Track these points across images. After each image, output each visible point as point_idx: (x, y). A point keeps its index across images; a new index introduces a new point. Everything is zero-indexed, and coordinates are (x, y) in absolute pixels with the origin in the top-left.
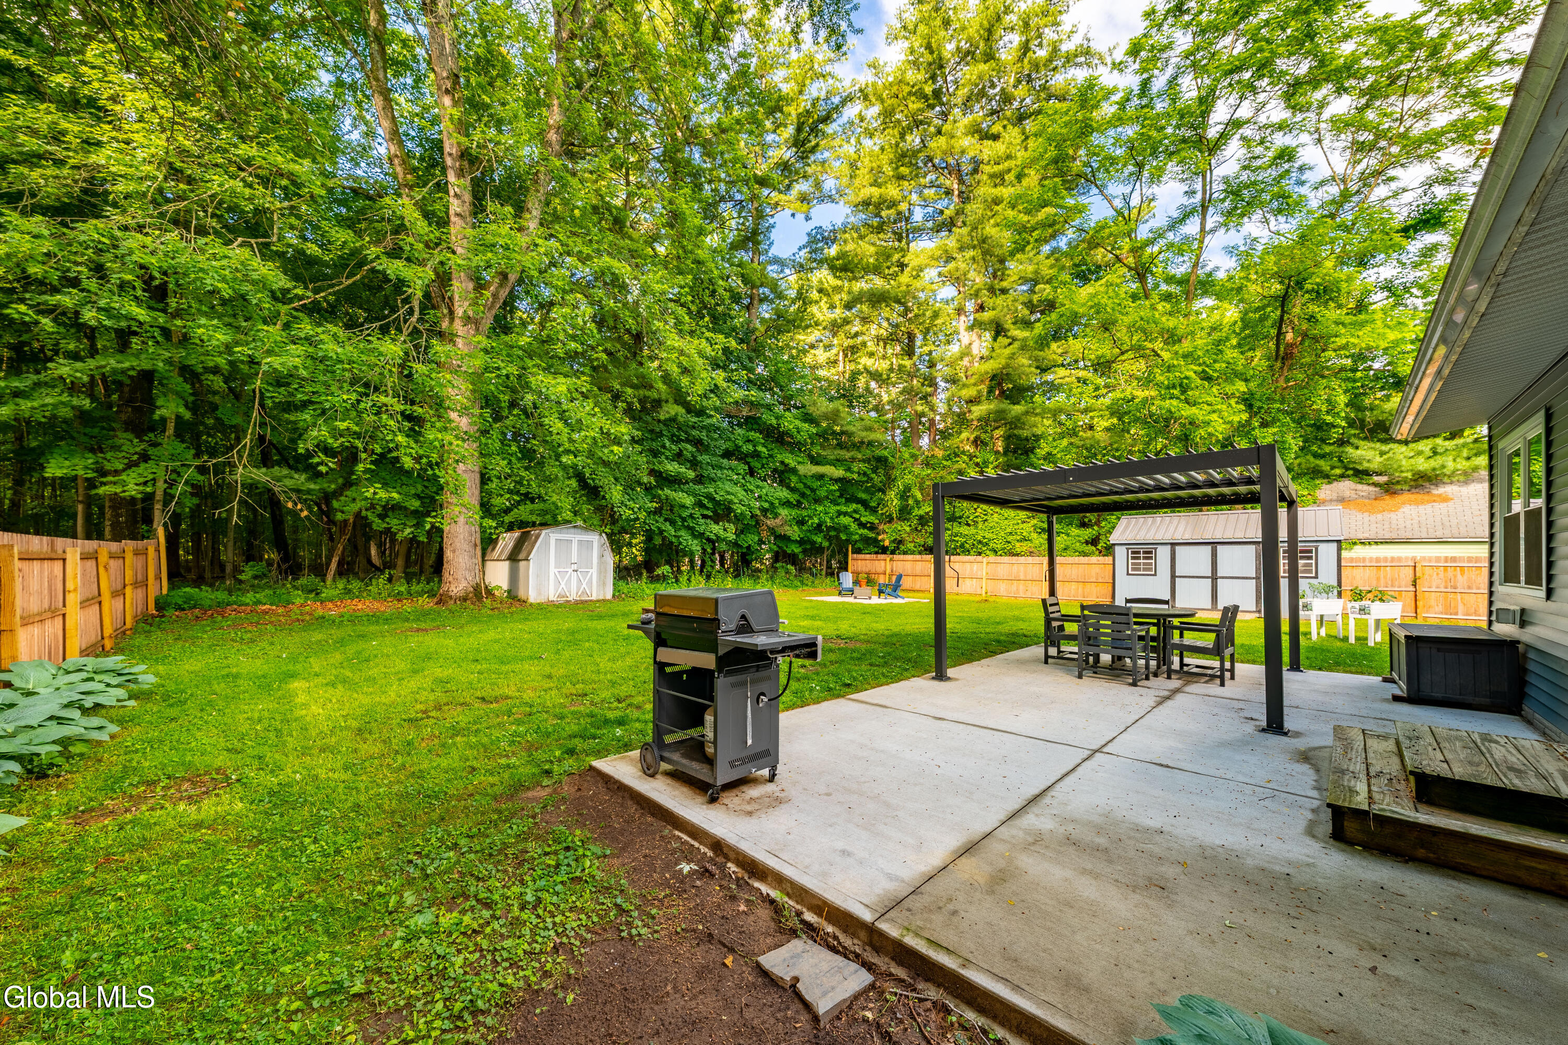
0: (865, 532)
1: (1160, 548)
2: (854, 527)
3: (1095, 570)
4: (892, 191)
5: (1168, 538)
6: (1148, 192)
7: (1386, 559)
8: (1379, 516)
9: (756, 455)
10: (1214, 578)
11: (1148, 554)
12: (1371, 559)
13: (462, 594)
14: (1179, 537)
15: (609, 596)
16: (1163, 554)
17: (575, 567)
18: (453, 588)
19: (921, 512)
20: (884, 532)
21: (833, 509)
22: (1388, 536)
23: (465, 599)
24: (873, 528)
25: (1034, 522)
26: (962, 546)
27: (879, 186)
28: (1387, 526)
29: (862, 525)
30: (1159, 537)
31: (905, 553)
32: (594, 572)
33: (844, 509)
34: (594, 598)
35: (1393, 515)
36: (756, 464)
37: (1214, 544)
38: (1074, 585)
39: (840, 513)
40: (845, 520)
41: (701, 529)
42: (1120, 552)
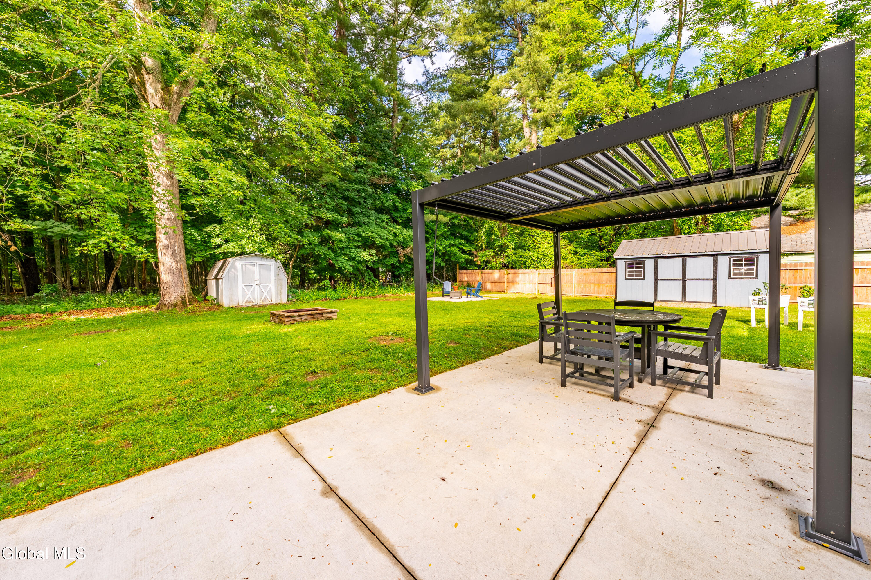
0: (467, 256)
1: (647, 261)
2: (459, 253)
3: (606, 276)
4: (479, 39)
5: (653, 254)
6: (642, 19)
7: (801, 265)
8: (794, 236)
9: (396, 209)
10: (684, 280)
11: (639, 265)
12: (791, 265)
13: (173, 302)
14: (660, 252)
15: (285, 300)
16: (649, 264)
17: (258, 282)
18: (167, 298)
19: (500, 243)
20: (478, 256)
21: (446, 242)
22: (800, 249)
23: (175, 306)
24: (471, 254)
25: (570, 247)
26: (524, 263)
27: (470, 35)
28: (799, 243)
29: (464, 252)
30: (646, 254)
31: (491, 268)
32: (273, 284)
33: (453, 242)
34: (274, 302)
35: (803, 236)
36: (396, 214)
37: (684, 257)
38: (592, 287)
39: (451, 245)
40: (454, 249)
41: (353, 255)
42: (621, 265)
